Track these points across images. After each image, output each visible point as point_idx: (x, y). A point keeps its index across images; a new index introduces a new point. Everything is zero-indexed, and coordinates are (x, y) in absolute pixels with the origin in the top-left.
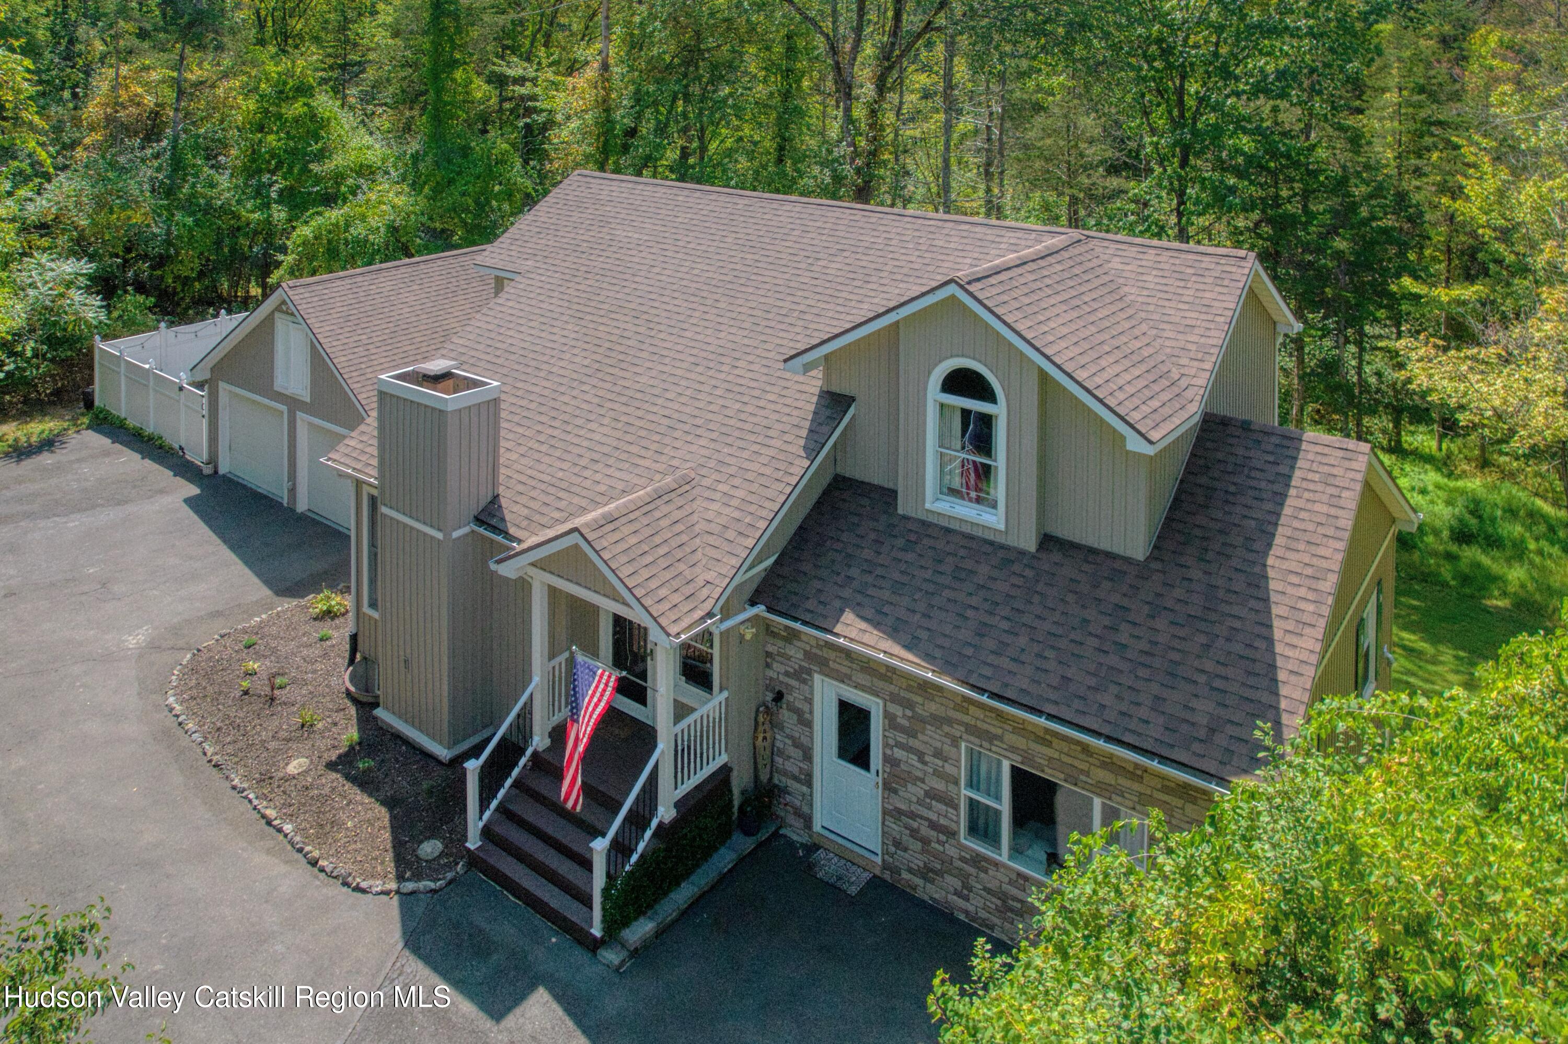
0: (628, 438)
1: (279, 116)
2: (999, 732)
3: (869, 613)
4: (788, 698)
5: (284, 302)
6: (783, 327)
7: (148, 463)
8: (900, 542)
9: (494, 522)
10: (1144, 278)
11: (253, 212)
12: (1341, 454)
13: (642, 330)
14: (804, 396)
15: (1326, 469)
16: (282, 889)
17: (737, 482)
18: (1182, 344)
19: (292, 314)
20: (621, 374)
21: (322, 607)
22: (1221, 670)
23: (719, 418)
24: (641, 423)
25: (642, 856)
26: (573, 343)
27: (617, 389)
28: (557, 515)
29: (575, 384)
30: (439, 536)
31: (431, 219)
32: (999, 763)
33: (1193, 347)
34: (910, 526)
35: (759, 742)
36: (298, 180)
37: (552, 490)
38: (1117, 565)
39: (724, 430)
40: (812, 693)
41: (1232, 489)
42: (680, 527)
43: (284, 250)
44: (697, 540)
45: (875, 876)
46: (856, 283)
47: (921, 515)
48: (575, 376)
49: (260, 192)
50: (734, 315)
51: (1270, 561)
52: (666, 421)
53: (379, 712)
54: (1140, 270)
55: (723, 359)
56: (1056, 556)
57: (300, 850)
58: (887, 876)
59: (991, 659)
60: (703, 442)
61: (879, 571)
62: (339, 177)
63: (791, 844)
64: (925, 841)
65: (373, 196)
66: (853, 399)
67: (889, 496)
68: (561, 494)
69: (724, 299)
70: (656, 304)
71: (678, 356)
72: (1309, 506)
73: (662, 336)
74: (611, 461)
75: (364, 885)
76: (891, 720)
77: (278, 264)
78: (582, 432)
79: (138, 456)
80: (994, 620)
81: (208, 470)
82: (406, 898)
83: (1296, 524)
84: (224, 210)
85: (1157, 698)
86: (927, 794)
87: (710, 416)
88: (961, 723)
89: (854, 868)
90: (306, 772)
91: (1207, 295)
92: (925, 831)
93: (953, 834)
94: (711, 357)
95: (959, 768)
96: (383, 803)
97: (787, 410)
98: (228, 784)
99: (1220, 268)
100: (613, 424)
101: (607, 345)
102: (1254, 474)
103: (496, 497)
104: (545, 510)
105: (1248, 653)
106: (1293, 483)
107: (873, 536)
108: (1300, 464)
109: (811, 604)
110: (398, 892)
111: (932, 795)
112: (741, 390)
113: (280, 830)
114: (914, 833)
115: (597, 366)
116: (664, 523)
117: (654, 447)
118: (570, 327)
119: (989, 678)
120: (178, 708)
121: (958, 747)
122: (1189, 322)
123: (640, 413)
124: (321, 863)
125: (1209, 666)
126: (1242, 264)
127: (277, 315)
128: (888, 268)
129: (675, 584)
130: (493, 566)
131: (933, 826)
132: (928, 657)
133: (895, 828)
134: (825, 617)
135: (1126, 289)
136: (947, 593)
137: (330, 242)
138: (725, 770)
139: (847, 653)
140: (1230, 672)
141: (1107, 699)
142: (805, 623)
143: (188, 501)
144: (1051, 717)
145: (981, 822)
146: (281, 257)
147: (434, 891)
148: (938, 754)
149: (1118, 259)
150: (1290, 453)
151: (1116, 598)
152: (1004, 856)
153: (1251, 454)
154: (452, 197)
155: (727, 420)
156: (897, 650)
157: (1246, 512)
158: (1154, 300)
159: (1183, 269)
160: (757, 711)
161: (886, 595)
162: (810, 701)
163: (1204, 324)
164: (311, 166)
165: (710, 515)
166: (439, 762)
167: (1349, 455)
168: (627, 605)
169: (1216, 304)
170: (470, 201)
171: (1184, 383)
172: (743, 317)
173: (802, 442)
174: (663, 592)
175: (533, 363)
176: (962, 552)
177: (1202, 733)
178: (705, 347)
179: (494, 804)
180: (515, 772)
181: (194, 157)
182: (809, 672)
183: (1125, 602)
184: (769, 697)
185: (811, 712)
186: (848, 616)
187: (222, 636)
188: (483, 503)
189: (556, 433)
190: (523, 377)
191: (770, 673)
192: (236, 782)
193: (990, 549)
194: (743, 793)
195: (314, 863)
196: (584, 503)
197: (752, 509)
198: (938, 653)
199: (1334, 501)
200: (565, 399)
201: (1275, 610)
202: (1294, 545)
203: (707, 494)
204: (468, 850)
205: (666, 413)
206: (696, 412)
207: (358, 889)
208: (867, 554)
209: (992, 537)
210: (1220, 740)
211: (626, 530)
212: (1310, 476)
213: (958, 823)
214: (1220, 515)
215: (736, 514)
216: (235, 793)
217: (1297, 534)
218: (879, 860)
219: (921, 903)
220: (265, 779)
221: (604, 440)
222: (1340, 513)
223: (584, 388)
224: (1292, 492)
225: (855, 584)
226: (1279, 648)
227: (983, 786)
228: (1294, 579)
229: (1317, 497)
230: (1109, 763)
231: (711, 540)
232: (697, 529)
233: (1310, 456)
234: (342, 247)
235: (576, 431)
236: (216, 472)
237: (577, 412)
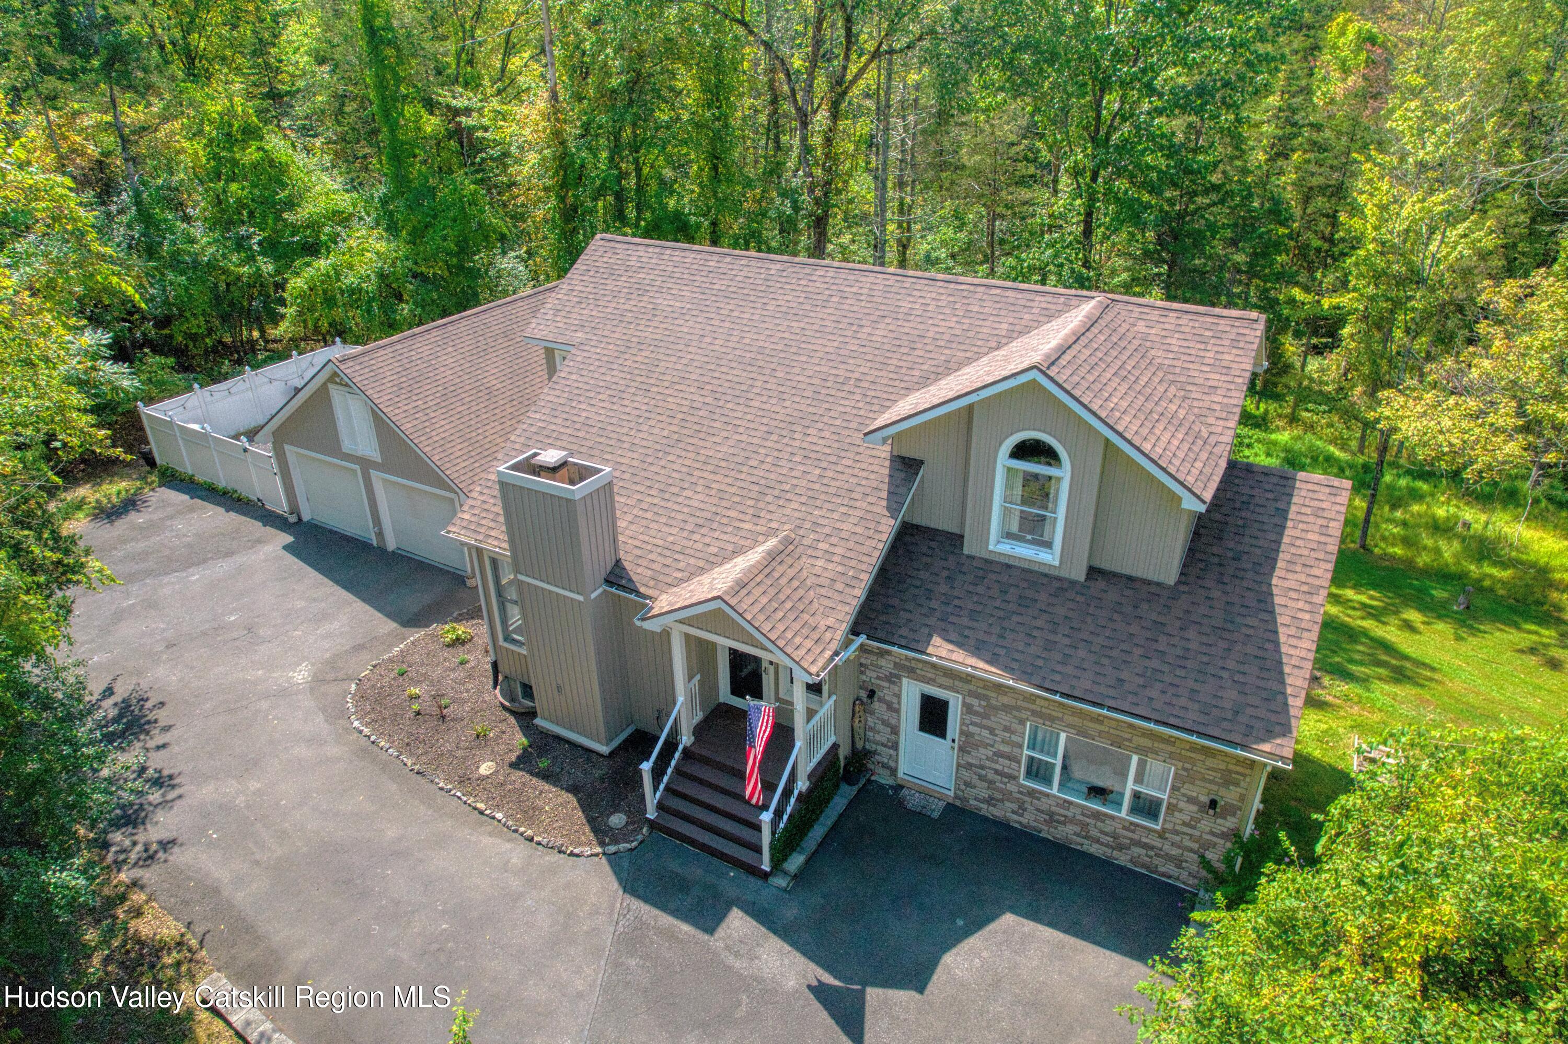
0: (724, 503)
1: (235, 163)
2: (1060, 715)
3: (953, 636)
4: (879, 694)
5: (335, 374)
6: (843, 394)
7: (233, 515)
8: (970, 578)
9: (623, 582)
10: (1168, 341)
11: (239, 266)
12: (1328, 490)
13: (709, 400)
14: (876, 461)
15: (1316, 504)
16: (514, 861)
17: (834, 540)
18: (1206, 405)
19: (347, 385)
20: (701, 443)
21: (451, 636)
22: (1241, 668)
23: (804, 483)
24: (733, 490)
25: (790, 816)
26: (647, 415)
27: (702, 458)
28: (679, 575)
29: (660, 455)
30: (581, 598)
31: (416, 263)
32: (1058, 734)
33: (1218, 407)
34: (975, 563)
35: (856, 724)
36: (275, 231)
37: (668, 553)
38: (1153, 589)
39: (810, 494)
40: (900, 691)
41: (1240, 523)
42: (796, 583)
43: (282, 302)
44: (811, 592)
45: (948, 804)
46: (902, 350)
47: (984, 555)
48: (658, 447)
49: (241, 244)
50: (794, 384)
51: (1274, 581)
52: (756, 488)
53: (538, 721)
54: (1163, 333)
55: (794, 428)
56: (1101, 584)
57: (516, 831)
58: (958, 803)
59: (1059, 668)
60: (795, 505)
61: (956, 602)
62: (314, 225)
63: (882, 787)
64: (991, 782)
65: (353, 243)
66: (922, 462)
67: (957, 539)
68: (677, 556)
69: (779, 368)
70: (717, 375)
71: (752, 425)
72: (1303, 535)
73: (730, 405)
74: (715, 526)
75: (576, 851)
76: (968, 709)
77: (283, 316)
78: (680, 500)
79: (221, 510)
80: (1058, 638)
81: (293, 519)
82: (614, 860)
83: (1293, 550)
84: (211, 266)
85: (1193, 690)
86: (995, 754)
87: (795, 481)
88: (1027, 709)
89: (931, 799)
90: (496, 772)
91: (1226, 357)
92: (991, 775)
93: (1015, 778)
94: (781, 425)
95: (1023, 738)
96: (568, 790)
97: (865, 474)
98: (433, 787)
99: (1235, 330)
100: (707, 491)
101: (680, 416)
102: (1257, 509)
103: (618, 562)
104: (667, 571)
105: (1260, 653)
106: (1290, 516)
107: (945, 573)
108: (1295, 500)
109: (904, 631)
110: (604, 854)
111: (1000, 754)
112: (818, 456)
113: (493, 818)
114: (982, 778)
115: (676, 436)
116: (783, 581)
117: (751, 511)
118: (638, 399)
119: (1059, 683)
120: (366, 731)
121: (1025, 726)
122: (1211, 383)
123: (729, 480)
124: (536, 839)
125: (1230, 664)
126: (1255, 326)
127: (330, 386)
128: (931, 334)
129: (805, 631)
130: (638, 623)
131: (997, 772)
132: (1007, 668)
133: (966, 774)
134: (918, 641)
135: (1153, 352)
136: (1015, 618)
137: (325, 292)
138: (835, 747)
139: (934, 666)
140: (1246, 668)
141: (1154, 693)
142: (901, 646)
143: (287, 548)
144: (1110, 708)
145: (1035, 768)
146: (283, 310)
147: (631, 850)
148: (1006, 729)
149: (1142, 323)
150: (1287, 490)
151: (1154, 616)
152: (1055, 791)
153: (1256, 492)
154: (433, 240)
155: (811, 485)
156: (981, 664)
157: (1254, 542)
158: (1179, 363)
159: (1201, 332)
160: (854, 704)
161: (965, 621)
162: (899, 696)
163: (1225, 385)
164: (285, 215)
165: (817, 570)
166: (601, 755)
167: (1334, 491)
168: (766, 649)
169: (1234, 365)
170: (452, 245)
171: (1213, 440)
172: (804, 386)
173: (885, 503)
174: (798, 640)
175: (615, 436)
176: (1025, 585)
177: (1229, 715)
178: (773, 416)
179: (662, 787)
180: (673, 763)
181: (162, 211)
182: (899, 677)
183: (1161, 619)
184: (863, 694)
185: (899, 703)
186: (936, 640)
187: (375, 666)
188: (609, 569)
189: (656, 501)
190: (609, 449)
191: (864, 678)
192: (441, 785)
193: (1045, 580)
194: (846, 758)
195: (531, 839)
196: (701, 563)
197: (853, 563)
198: (1015, 665)
199: (1324, 530)
200: (655, 469)
201: (1280, 620)
202: (1292, 567)
203: (810, 552)
204: (650, 820)
205: (754, 479)
206: (781, 478)
207: (572, 854)
208: (944, 588)
209: (1046, 571)
210: (1243, 719)
211: (757, 592)
212: (1303, 510)
213: (1019, 771)
214: (1231, 545)
215: (840, 569)
216: (443, 793)
217: (1295, 559)
218: (952, 794)
219: (985, 819)
220: (464, 780)
221: (702, 506)
222: (1328, 540)
223: (670, 458)
224: (1289, 524)
225: (938, 614)
226: (1284, 649)
227: (1038, 746)
228: (1293, 595)
229: (1309, 527)
230: (1151, 735)
231: (823, 591)
232: (808, 582)
233: (1303, 493)
234: (338, 296)
235: (674, 498)
236: (300, 519)
237: (670, 481)
